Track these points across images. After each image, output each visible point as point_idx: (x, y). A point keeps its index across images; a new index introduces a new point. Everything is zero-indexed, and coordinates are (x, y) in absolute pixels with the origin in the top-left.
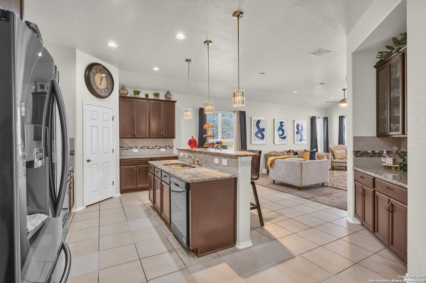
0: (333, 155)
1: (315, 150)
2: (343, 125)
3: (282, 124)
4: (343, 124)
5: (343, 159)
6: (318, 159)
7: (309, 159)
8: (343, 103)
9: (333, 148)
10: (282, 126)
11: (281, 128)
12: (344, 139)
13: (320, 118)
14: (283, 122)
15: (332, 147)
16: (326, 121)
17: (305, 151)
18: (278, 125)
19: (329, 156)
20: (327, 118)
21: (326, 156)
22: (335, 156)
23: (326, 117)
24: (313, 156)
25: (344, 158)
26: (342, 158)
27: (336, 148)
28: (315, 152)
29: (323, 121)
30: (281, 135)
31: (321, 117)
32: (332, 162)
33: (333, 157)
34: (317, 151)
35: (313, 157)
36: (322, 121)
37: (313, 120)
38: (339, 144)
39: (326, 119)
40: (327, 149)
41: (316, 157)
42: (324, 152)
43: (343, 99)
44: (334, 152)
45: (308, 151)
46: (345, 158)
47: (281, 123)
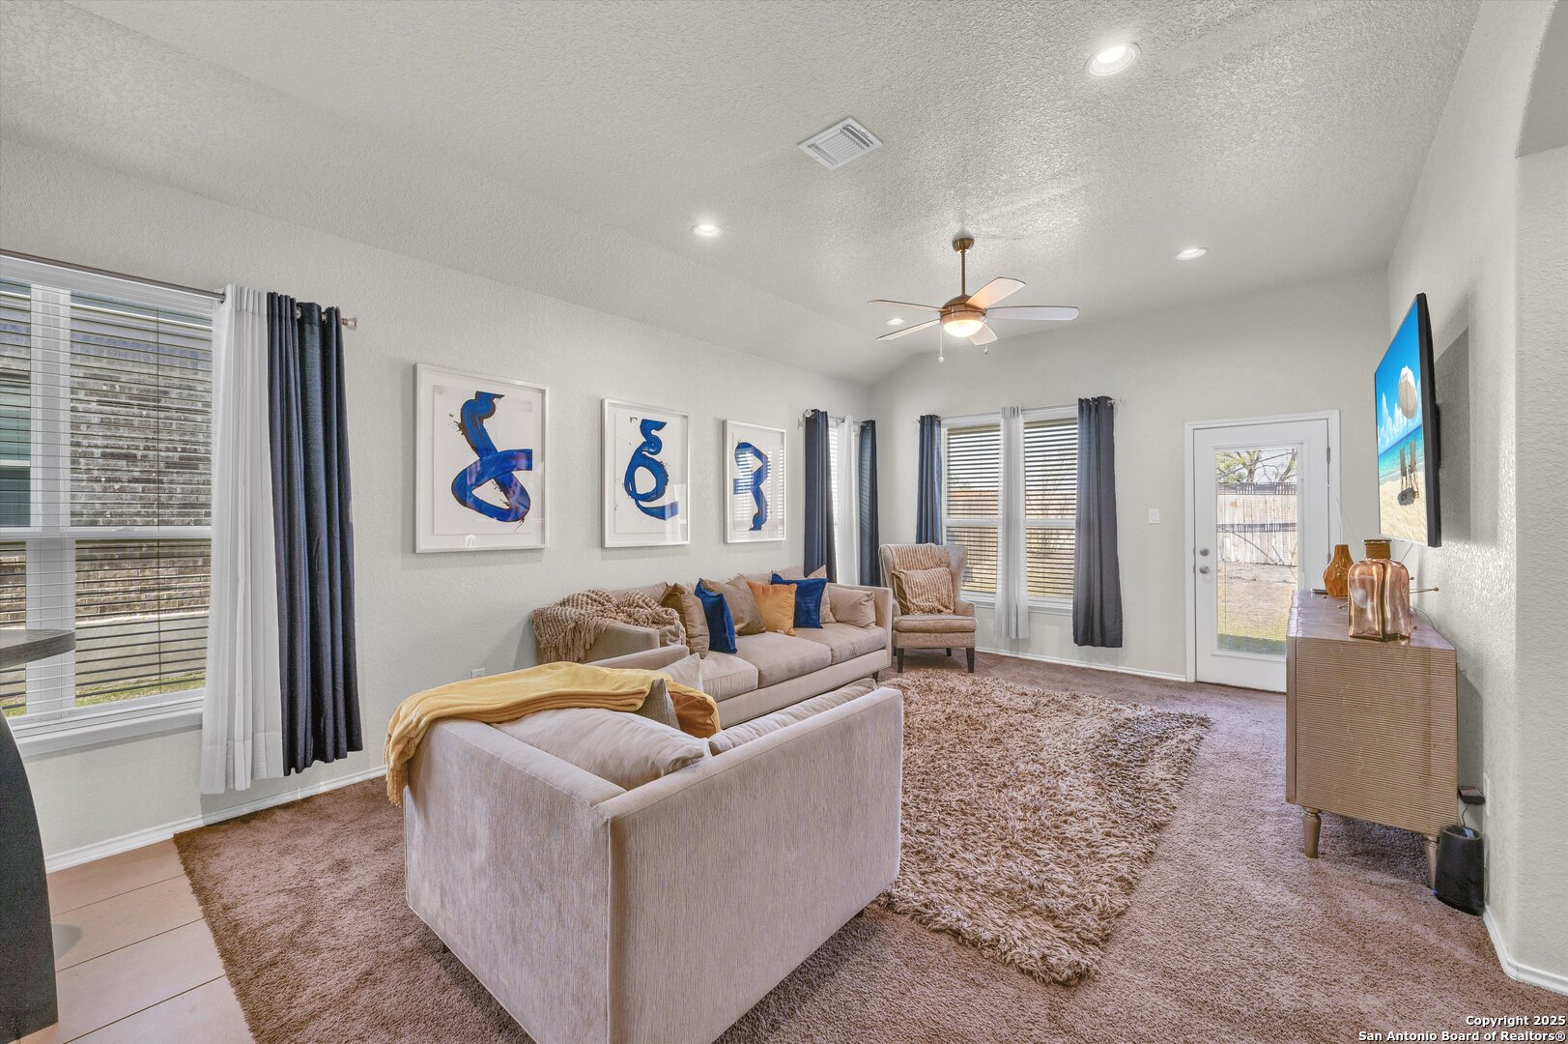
0: (900, 594)
1: (821, 573)
2: (936, 456)
3: (654, 432)
4: (936, 451)
5: (940, 612)
6: (833, 619)
7: (790, 623)
8: (956, 318)
9: (897, 561)
10: (655, 444)
11: (647, 455)
12: (939, 516)
13: (846, 424)
14: (660, 426)
15: (894, 554)
16: (870, 437)
17: (776, 579)
18: (626, 440)
19: (885, 602)
20: (873, 423)
21: (871, 603)
22: (905, 599)
23: (868, 421)
24: (812, 606)
25: (941, 608)
26: (936, 604)
27: (909, 559)
28: (819, 585)
29: (858, 439)
30: (647, 497)
31: (849, 419)
32: (895, 628)
33: (900, 603)
34: (831, 576)
35: (808, 612)
36: (853, 437)
37: (815, 426)
38: (919, 540)
39: (868, 430)
40: (873, 570)
41: (825, 610)
42: (862, 583)
43: (959, 294)
44: (902, 576)
45: (788, 583)
46: (946, 608)
47: (647, 427)
